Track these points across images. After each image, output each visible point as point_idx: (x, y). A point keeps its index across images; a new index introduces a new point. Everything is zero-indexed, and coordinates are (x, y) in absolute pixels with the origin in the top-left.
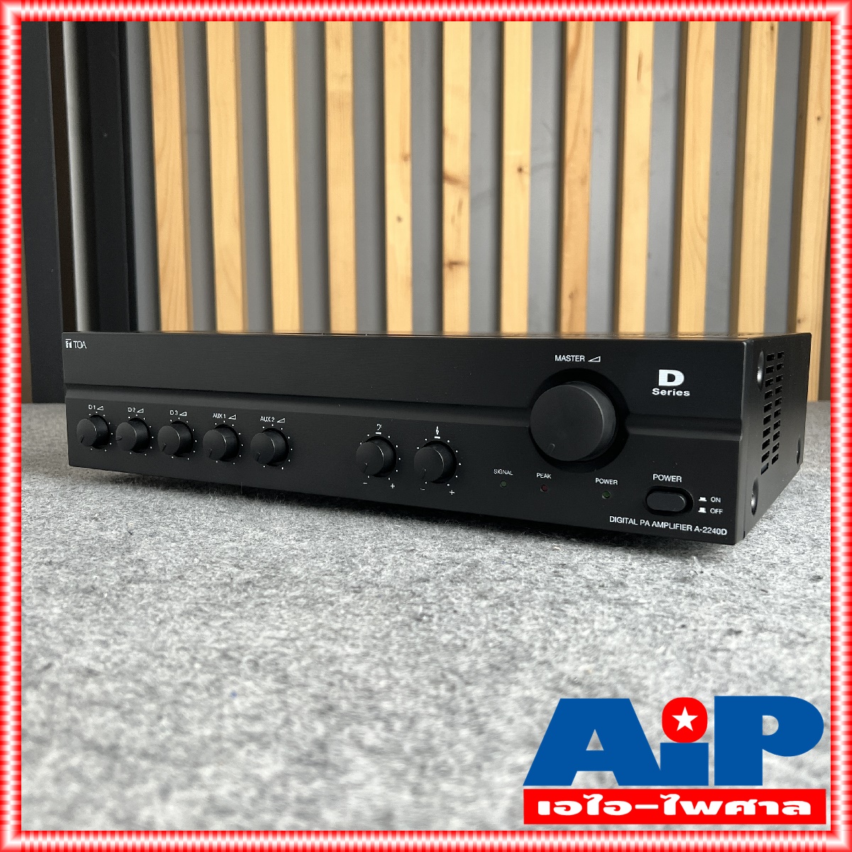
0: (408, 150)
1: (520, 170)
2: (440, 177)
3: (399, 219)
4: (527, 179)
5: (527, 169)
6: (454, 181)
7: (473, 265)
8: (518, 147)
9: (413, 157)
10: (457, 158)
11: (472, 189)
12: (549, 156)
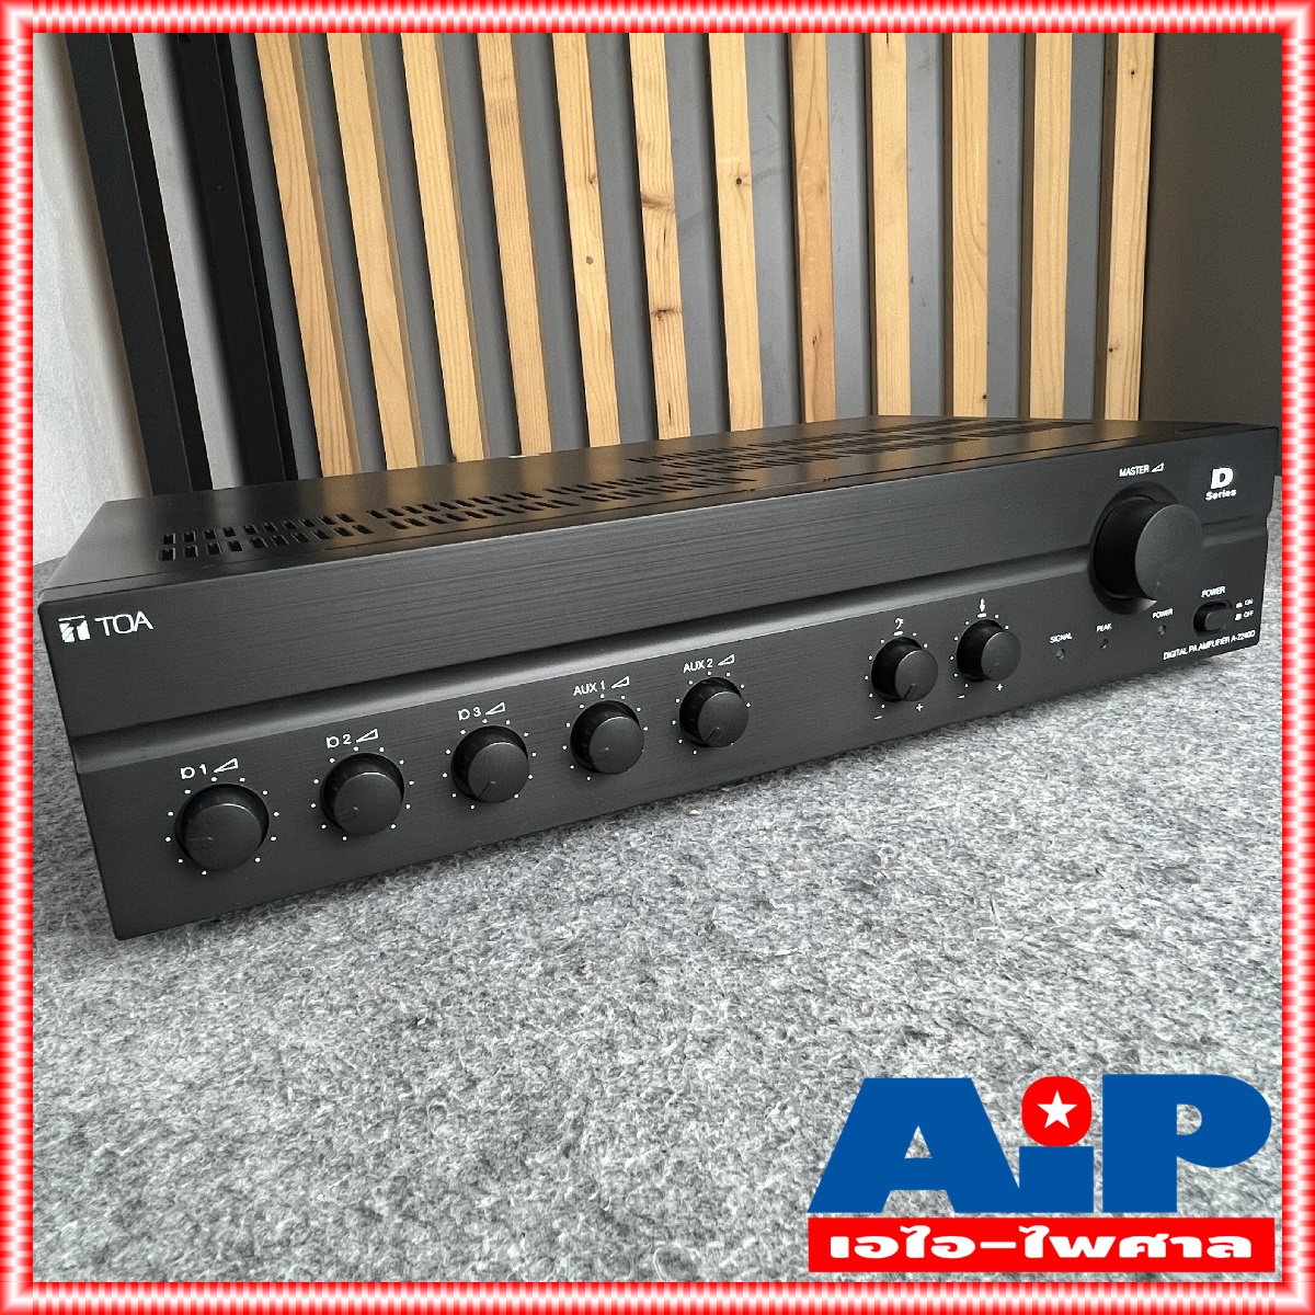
0: (593, 169)
1: (739, 181)
2: (637, 201)
3: (590, 260)
4: (748, 192)
5: (747, 180)
6: (656, 204)
7: (686, 310)
8: (733, 155)
9: (602, 178)
10: (657, 175)
11: (678, 211)
12: (777, 160)
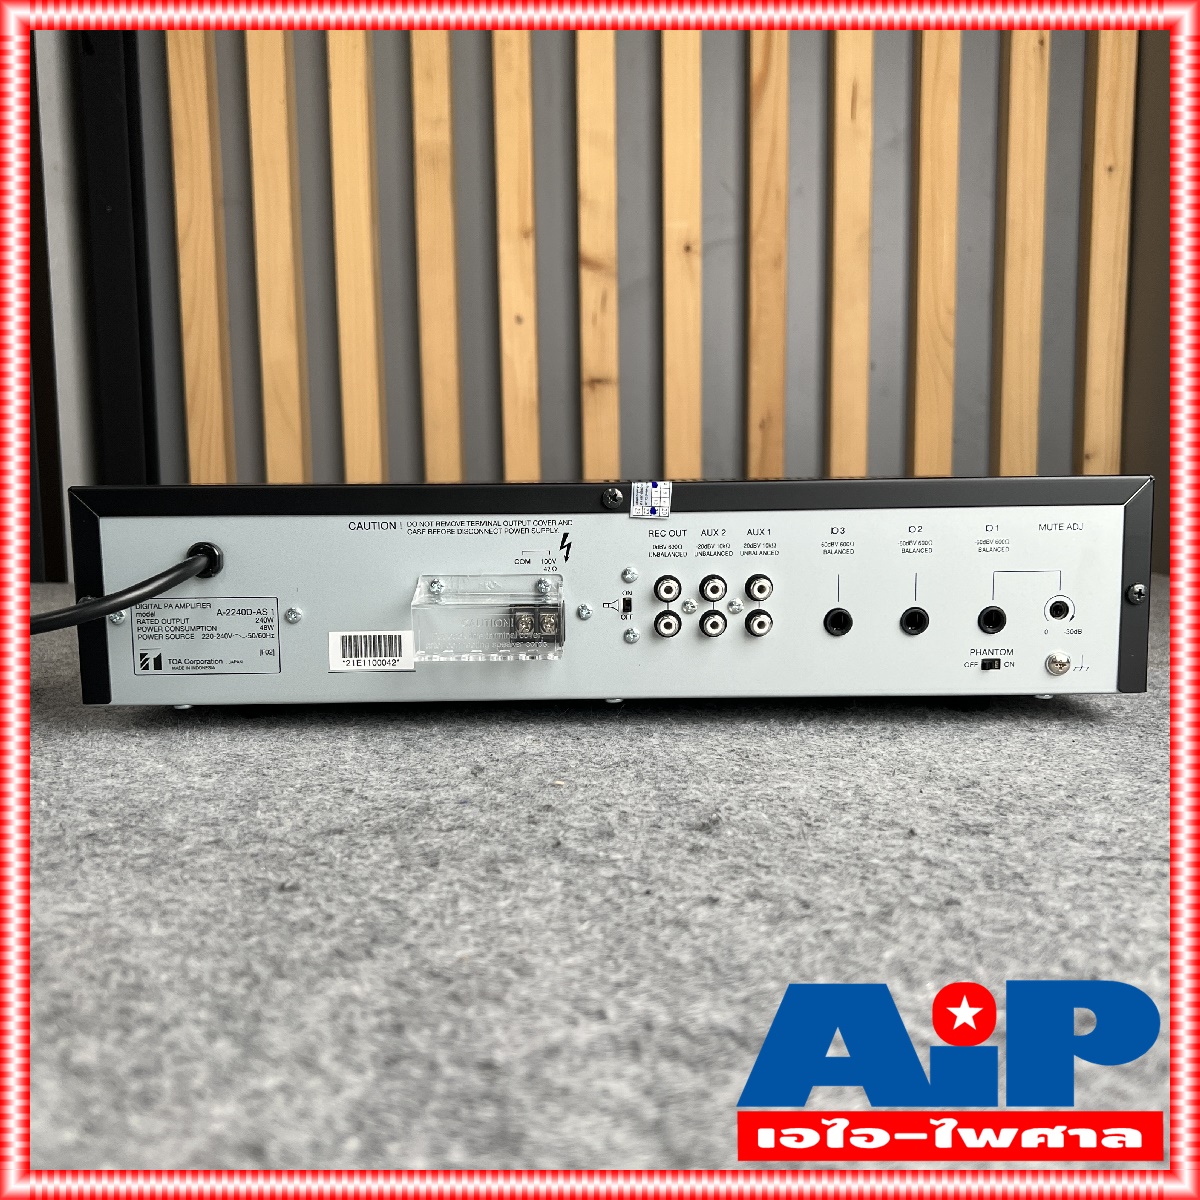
0: (529, 222)
1: (688, 249)
2: (575, 260)
3: (519, 320)
4: (697, 262)
5: (697, 247)
6: (596, 266)
7: (624, 382)
8: (683, 217)
9: (538, 233)
10: (598, 234)
11: (620, 277)
12: (730, 230)
